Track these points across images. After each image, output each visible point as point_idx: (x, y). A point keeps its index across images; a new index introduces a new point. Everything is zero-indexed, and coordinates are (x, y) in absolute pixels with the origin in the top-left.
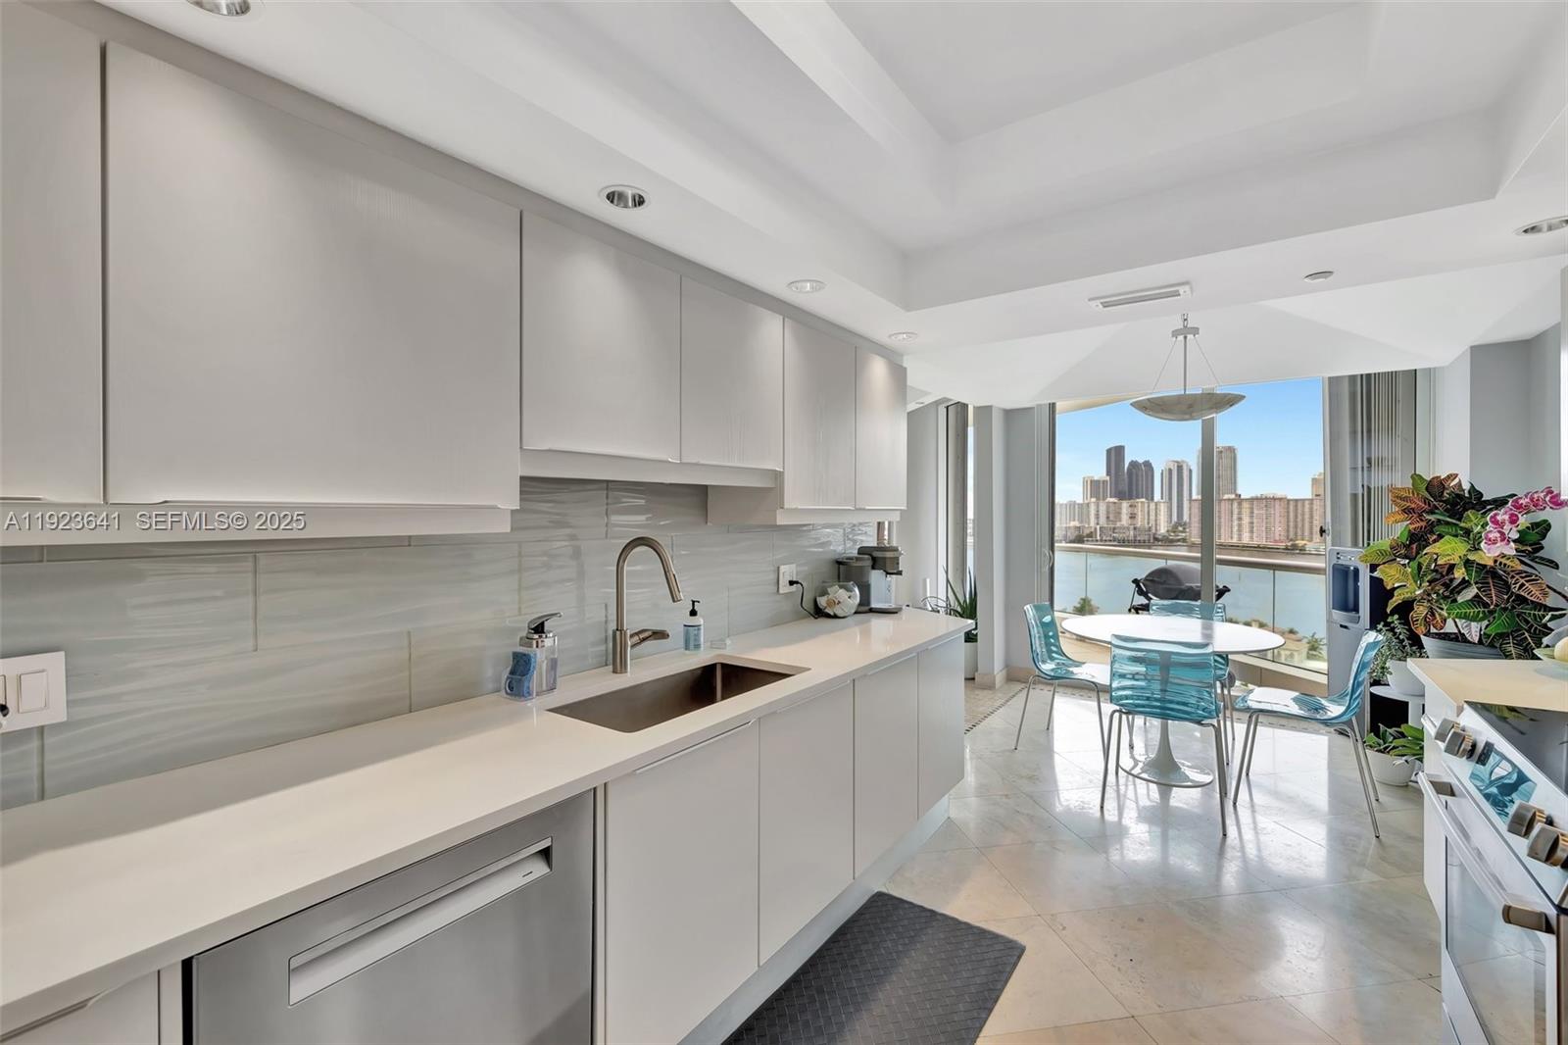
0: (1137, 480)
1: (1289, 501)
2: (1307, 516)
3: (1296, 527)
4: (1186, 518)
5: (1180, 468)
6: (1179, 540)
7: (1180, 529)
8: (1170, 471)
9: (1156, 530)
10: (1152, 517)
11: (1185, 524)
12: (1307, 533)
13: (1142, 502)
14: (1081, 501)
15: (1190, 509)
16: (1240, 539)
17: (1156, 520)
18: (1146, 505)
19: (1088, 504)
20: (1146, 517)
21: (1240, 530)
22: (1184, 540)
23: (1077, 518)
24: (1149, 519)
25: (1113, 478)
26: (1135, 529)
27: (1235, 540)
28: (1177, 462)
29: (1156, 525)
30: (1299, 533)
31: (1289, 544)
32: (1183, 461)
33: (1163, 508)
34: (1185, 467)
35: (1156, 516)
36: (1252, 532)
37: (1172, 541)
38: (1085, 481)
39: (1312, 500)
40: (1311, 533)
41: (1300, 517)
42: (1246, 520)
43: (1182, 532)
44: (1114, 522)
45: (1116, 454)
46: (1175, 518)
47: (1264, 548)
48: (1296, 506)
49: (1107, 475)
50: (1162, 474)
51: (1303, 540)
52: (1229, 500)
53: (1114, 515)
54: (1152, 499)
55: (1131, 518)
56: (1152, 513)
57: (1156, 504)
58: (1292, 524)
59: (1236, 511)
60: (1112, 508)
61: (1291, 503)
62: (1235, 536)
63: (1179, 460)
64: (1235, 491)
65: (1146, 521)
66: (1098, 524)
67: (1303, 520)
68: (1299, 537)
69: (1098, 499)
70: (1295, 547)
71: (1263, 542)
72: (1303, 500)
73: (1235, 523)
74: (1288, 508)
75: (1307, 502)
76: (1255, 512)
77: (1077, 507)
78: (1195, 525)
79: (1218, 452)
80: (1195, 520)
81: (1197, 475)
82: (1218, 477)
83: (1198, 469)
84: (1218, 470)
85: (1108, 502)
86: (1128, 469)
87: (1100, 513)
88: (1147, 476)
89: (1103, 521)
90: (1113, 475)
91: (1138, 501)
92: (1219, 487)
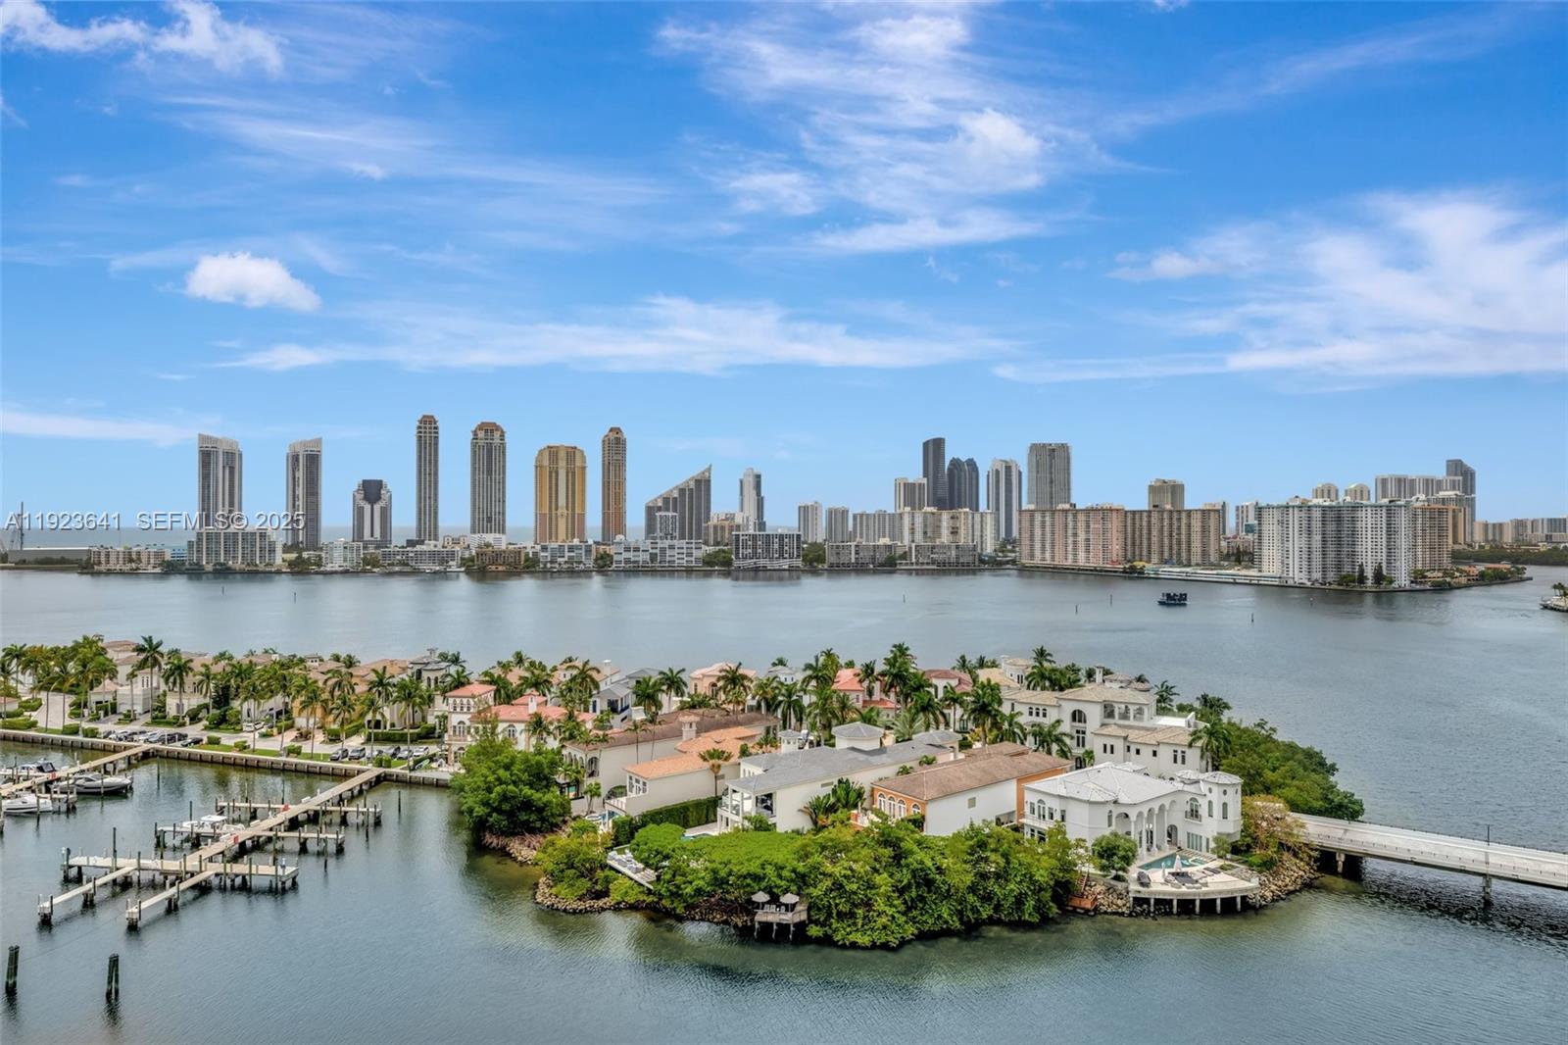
0: (960, 484)
1: (1126, 512)
2: (1145, 531)
3: (1134, 544)
4: (1015, 533)
5: (1008, 469)
6: (1007, 562)
7: (1009, 547)
8: (997, 472)
9: (982, 549)
10: (977, 533)
11: (1014, 541)
12: (1145, 553)
13: (964, 513)
14: (893, 512)
15: (1020, 523)
16: (1075, 560)
17: (982, 536)
18: (970, 517)
19: (901, 515)
20: (970, 529)
21: (1075, 549)
22: (1014, 562)
23: (887, 535)
24: (973, 535)
25: (931, 480)
26: (957, 547)
27: (1069, 562)
28: (1006, 462)
29: (982, 543)
30: (1137, 553)
31: (1127, 566)
32: (1012, 461)
33: (989, 521)
34: (1014, 470)
35: (982, 531)
36: (1088, 551)
37: (1000, 563)
38: (897, 485)
39: (1150, 512)
40: (1149, 552)
41: (1137, 533)
42: (1082, 536)
43: (1013, 551)
44: (933, 539)
45: (934, 449)
46: (1003, 534)
47: (1101, 571)
48: (1134, 519)
49: (924, 476)
50: (988, 476)
51: (1141, 560)
52: (1063, 510)
53: (932, 529)
54: (977, 510)
55: (952, 533)
56: (977, 527)
57: (982, 515)
58: (1129, 542)
59: (1071, 525)
60: (930, 519)
61: (1129, 514)
62: (1070, 557)
63: (1008, 460)
64: (1069, 497)
65: (970, 538)
66: (913, 541)
67: (1141, 536)
68: (1137, 558)
69: (913, 508)
70: (1133, 569)
71: (1100, 564)
72: (1141, 512)
73: (1070, 540)
74: (1126, 522)
75: (1145, 514)
76: (1092, 526)
77: (887, 517)
78: (1026, 542)
79: (1050, 450)
80: (1026, 535)
81: (1029, 480)
82: (1051, 482)
83: (1030, 471)
84: (1051, 473)
85: (925, 513)
86: (949, 469)
87: (916, 525)
88: (971, 479)
89: (919, 537)
90: (931, 476)
91: (960, 510)
92: (1051, 494)
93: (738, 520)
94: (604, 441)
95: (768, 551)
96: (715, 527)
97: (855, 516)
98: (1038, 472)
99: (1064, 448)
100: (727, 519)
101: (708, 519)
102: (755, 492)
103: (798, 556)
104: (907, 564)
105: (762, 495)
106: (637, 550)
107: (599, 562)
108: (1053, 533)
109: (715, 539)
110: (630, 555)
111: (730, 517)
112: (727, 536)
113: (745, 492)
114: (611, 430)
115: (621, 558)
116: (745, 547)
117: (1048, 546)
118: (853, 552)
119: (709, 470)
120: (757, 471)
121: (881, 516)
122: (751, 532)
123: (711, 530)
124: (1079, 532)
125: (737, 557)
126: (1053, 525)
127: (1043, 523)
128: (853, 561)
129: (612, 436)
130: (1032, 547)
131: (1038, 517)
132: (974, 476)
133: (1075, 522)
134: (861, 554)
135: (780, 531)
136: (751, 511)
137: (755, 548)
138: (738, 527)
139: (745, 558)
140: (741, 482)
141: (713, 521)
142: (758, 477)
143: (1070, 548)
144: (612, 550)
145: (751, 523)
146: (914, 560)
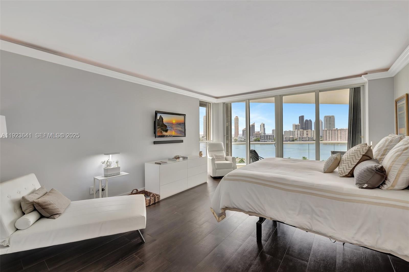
0: (308, 125)
11: (321, 136)
14: (293, 131)
15: (323, 132)
17: (314, 135)
20: (311, 134)
23: (291, 135)
26: (308, 138)
29: (314, 137)
36: (341, 138)
38: (293, 125)
43: (321, 139)
44: (302, 136)
49: (299, 123)
50: (314, 123)
52: (334, 130)
53: (302, 134)
54: (312, 130)
55: (307, 135)
64: (335, 127)
65: (311, 136)
69: (297, 130)
73: (336, 136)
76: (342, 133)
77: (291, 132)
78: (325, 137)
79: (329, 117)
80: (325, 135)
81: (324, 123)
82: (330, 124)
83: (324, 122)
84: (330, 122)
85: (300, 131)
86: (305, 122)
87: (298, 133)
88: (310, 124)
89: (299, 136)
90: (301, 123)
91: (309, 130)
92: (330, 126)
93: (260, 132)
94: (235, 119)
95: (267, 138)
96: (256, 134)
97: (284, 132)
98: (326, 122)
99: (333, 116)
100: (258, 132)
101: (254, 132)
102: (263, 127)
103: (273, 139)
104: (297, 141)
105: (265, 128)
106: (242, 138)
107: (235, 140)
108: (332, 134)
109: (256, 136)
110: (241, 139)
111: (259, 132)
112: (258, 135)
113: (261, 127)
114: (236, 117)
115: (239, 140)
116: (262, 138)
117: (330, 137)
118: (285, 139)
119: (254, 123)
120: (264, 123)
121: (290, 131)
122: (263, 135)
123: (255, 135)
124: (338, 134)
125: (261, 140)
126: (332, 133)
127: (329, 133)
128: (285, 140)
129: (236, 118)
130: (326, 138)
131: (328, 131)
132: (311, 123)
133: (337, 132)
134: (287, 139)
135: (269, 135)
136: (262, 131)
137: (264, 138)
138: (260, 134)
139: (262, 140)
140: (261, 125)
141: (255, 133)
142: (264, 124)
143: (336, 138)
144: (237, 138)
145: (263, 133)
146: (298, 140)
